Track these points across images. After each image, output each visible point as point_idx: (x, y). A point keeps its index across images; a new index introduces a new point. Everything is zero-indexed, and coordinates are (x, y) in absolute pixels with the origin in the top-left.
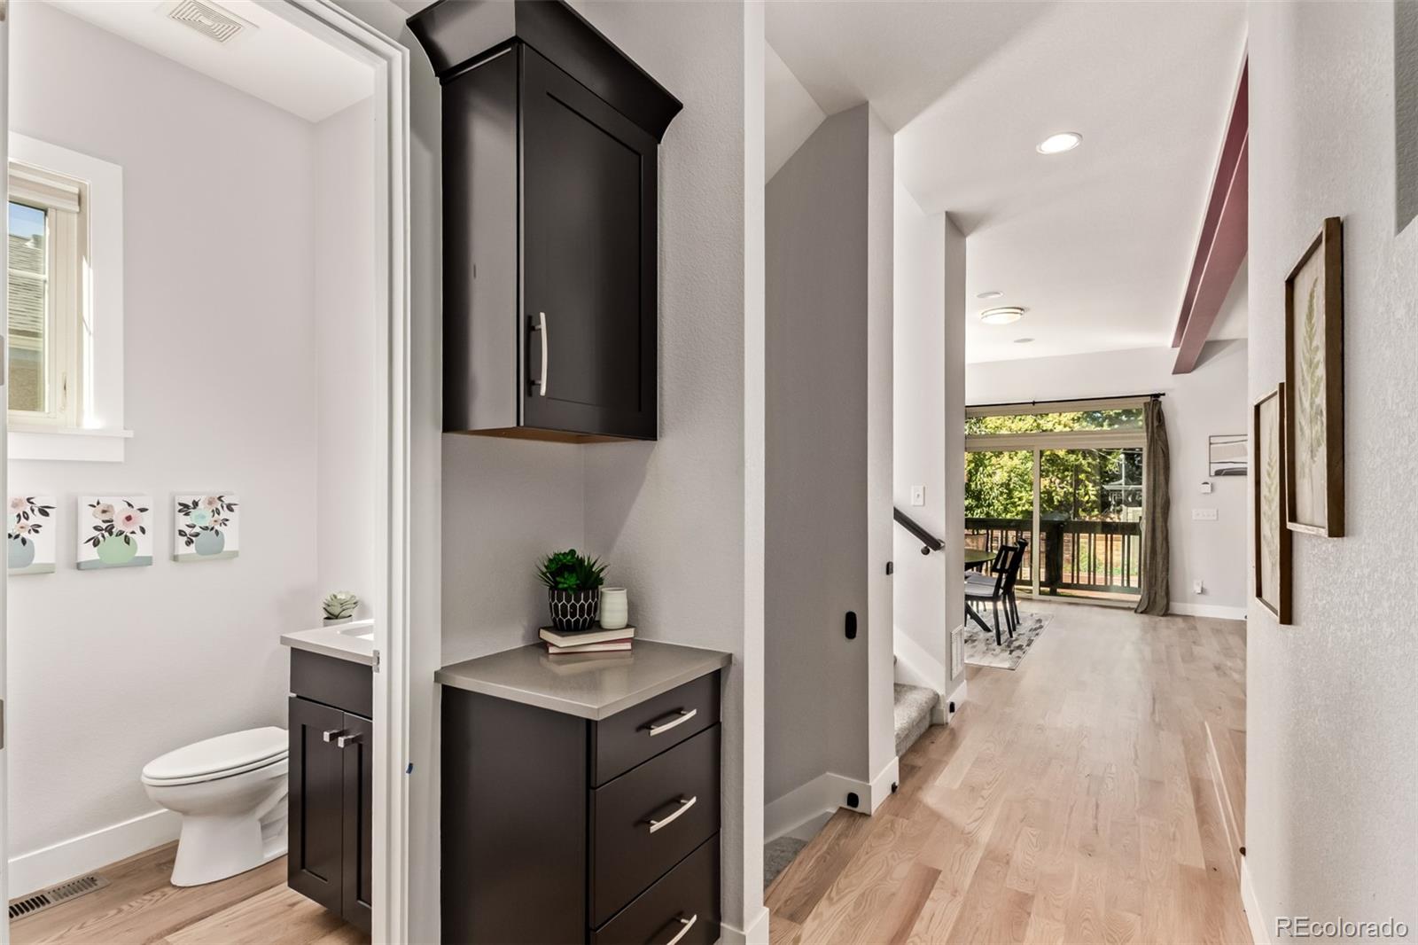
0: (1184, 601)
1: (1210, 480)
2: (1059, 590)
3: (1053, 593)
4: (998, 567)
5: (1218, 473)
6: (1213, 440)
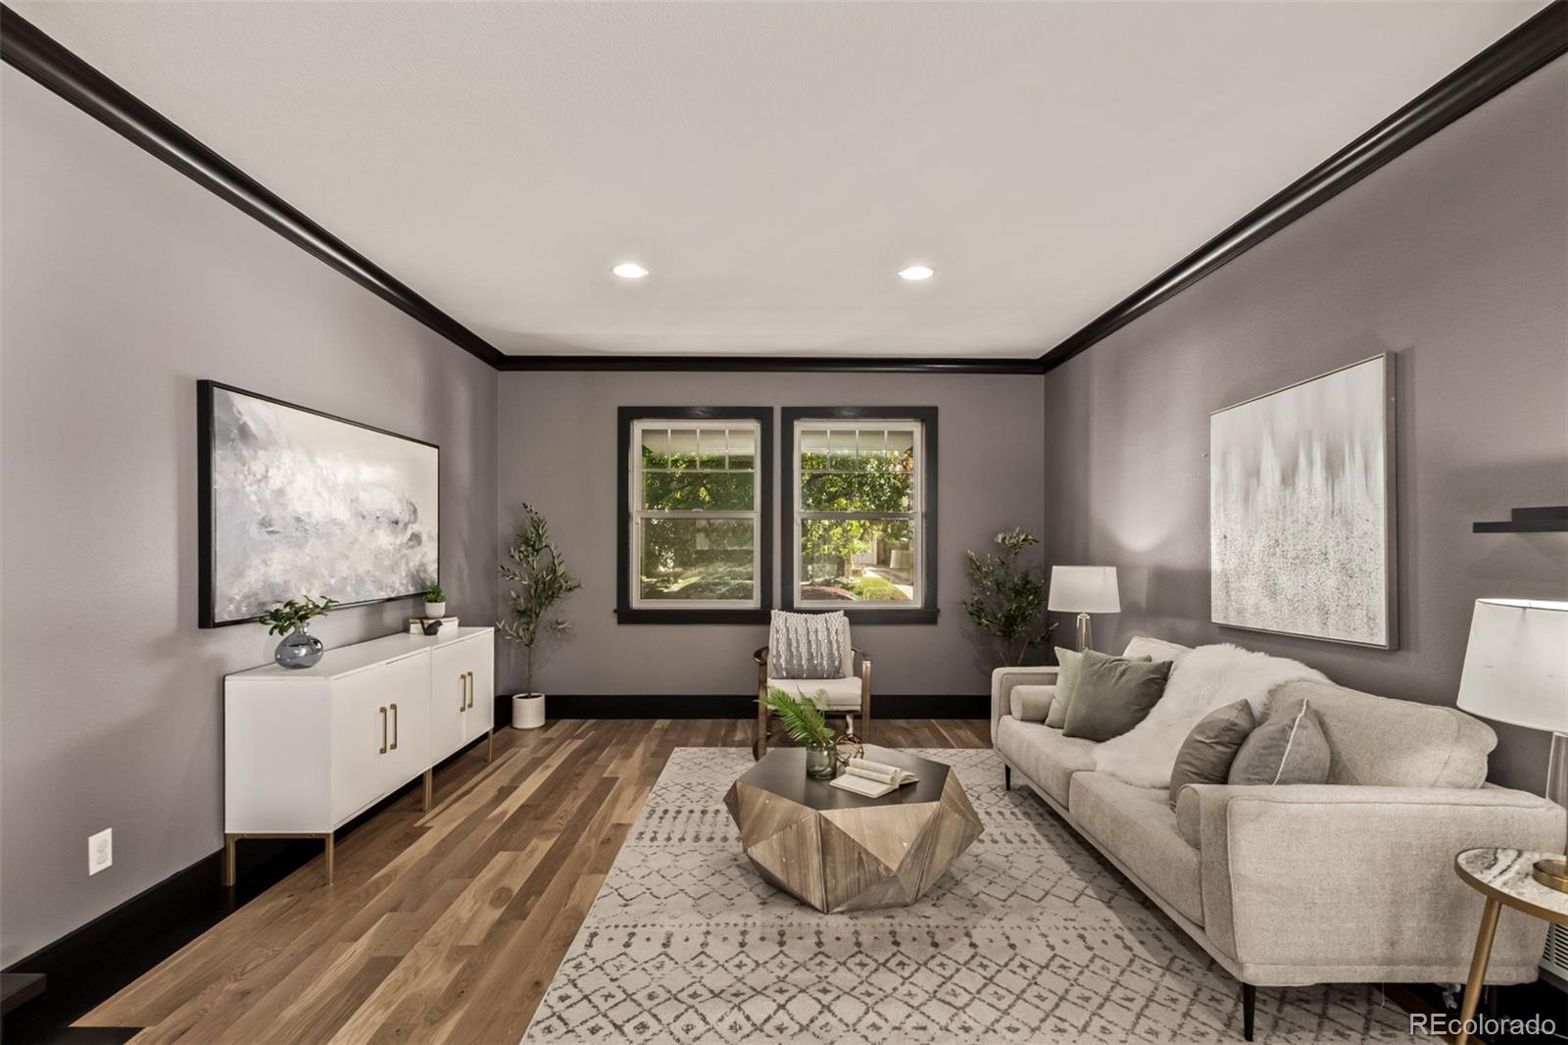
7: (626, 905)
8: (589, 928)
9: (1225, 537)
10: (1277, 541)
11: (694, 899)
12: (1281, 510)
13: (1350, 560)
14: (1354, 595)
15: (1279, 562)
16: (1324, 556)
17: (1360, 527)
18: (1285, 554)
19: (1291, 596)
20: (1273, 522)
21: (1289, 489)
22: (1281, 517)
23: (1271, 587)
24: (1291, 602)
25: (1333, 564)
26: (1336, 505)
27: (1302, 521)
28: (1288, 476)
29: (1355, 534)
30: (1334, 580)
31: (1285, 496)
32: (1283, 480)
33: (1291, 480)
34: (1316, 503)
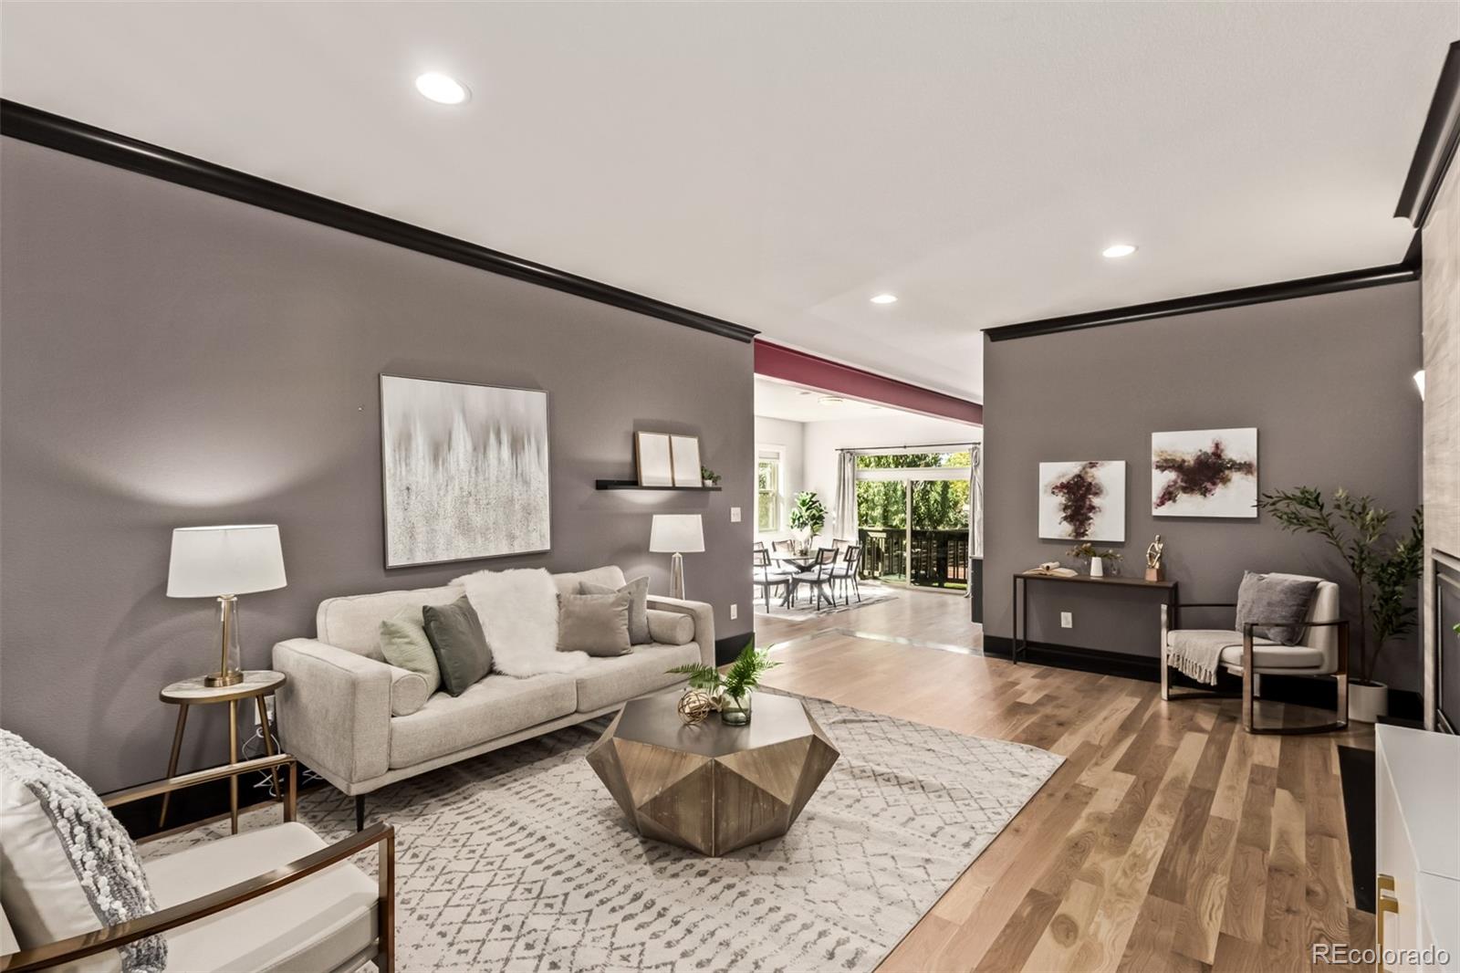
7: (928, 861)
8: (969, 854)
9: (408, 489)
10: (470, 493)
11: (861, 845)
12: (473, 470)
13: (529, 504)
14: (531, 524)
15: (472, 507)
16: (511, 501)
17: (534, 485)
18: (477, 502)
19: (484, 531)
20: (465, 478)
21: (481, 456)
22: (473, 475)
23: (464, 527)
24: (484, 535)
25: (517, 507)
26: (519, 471)
27: (493, 479)
28: (480, 447)
29: (532, 488)
30: (519, 516)
31: (477, 461)
32: (475, 449)
33: (482, 450)
34: (503, 468)
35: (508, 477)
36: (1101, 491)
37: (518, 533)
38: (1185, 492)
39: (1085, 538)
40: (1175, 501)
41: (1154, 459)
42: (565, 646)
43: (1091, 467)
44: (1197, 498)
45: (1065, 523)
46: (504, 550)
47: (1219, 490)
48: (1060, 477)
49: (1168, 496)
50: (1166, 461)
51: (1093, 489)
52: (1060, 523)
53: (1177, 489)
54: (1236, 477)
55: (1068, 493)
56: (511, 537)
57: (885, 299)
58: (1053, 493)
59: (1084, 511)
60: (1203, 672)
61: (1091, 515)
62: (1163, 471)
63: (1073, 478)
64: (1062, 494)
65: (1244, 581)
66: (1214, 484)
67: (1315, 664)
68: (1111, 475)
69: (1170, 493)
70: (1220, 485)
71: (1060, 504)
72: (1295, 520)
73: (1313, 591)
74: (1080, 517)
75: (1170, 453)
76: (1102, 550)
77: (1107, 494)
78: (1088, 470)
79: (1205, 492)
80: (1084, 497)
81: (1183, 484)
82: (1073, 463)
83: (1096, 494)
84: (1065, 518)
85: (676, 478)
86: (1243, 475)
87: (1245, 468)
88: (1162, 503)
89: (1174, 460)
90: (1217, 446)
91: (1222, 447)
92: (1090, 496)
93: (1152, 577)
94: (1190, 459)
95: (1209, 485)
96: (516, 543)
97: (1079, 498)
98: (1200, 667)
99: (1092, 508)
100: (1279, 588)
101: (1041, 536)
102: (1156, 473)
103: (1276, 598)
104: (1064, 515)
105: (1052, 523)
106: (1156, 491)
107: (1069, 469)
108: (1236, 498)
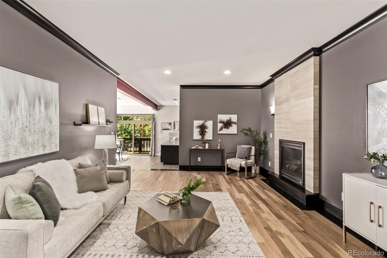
0: (157, 153)
1: (161, 131)
2: (141, 153)
3: (140, 153)
4: (120, 147)
5: (163, 129)
6: (162, 123)
7: (240, 229)
10: (26, 126)
12: (28, 116)
13: (51, 132)
14: (52, 140)
15: (27, 133)
16: (44, 131)
17: (54, 123)
18: (30, 131)
19: (33, 144)
20: (24, 119)
21: (32, 109)
22: (28, 118)
23: (24, 143)
24: (32, 146)
25: (47, 133)
26: (48, 117)
27: (37, 121)
28: (31, 105)
29: (53, 125)
30: (47, 137)
31: (30, 111)
32: (29, 105)
33: (33, 107)
34: (41, 115)
35: (43, 119)
36: (208, 128)
37: (47, 144)
38: (224, 128)
39: (204, 139)
40: (222, 130)
41: (218, 120)
42: (81, 191)
43: (206, 122)
44: (226, 129)
45: (200, 136)
46: (41, 152)
47: (230, 128)
48: (198, 124)
49: (221, 129)
50: (221, 121)
51: (206, 127)
52: (198, 136)
53: (223, 127)
54: (233, 125)
55: (200, 128)
56: (44, 146)
57: (168, 72)
58: (197, 128)
59: (204, 132)
60: (237, 168)
61: (205, 133)
62: (220, 123)
63: (201, 125)
64: (199, 128)
65: (238, 147)
66: (230, 126)
67: (252, 164)
68: (209, 124)
69: (221, 128)
70: (231, 127)
71: (198, 131)
72: (246, 134)
73: (251, 148)
74: (203, 134)
75: (221, 119)
76: (207, 142)
77: (209, 129)
78: (205, 123)
79: (228, 128)
80: (204, 129)
81: (224, 126)
82: (201, 121)
83: (206, 128)
84: (200, 134)
85: (100, 122)
86: (235, 125)
87: (235, 123)
88: (220, 131)
89: (222, 121)
90: (230, 118)
91: (231, 119)
92: (205, 129)
93: (219, 147)
94: (225, 121)
95: (229, 127)
96: (46, 149)
97: (203, 129)
98: (236, 167)
99: (206, 132)
100: (245, 148)
101: (194, 139)
102: (219, 124)
103: (245, 150)
104: (199, 133)
105: (196, 136)
106: (219, 128)
107: (200, 122)
108: (233, 130)
